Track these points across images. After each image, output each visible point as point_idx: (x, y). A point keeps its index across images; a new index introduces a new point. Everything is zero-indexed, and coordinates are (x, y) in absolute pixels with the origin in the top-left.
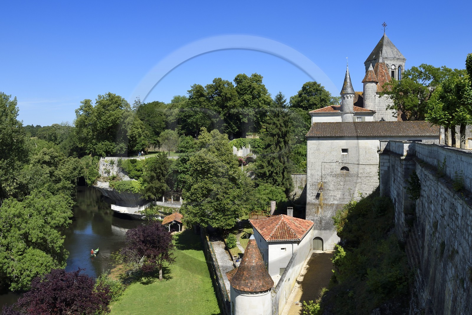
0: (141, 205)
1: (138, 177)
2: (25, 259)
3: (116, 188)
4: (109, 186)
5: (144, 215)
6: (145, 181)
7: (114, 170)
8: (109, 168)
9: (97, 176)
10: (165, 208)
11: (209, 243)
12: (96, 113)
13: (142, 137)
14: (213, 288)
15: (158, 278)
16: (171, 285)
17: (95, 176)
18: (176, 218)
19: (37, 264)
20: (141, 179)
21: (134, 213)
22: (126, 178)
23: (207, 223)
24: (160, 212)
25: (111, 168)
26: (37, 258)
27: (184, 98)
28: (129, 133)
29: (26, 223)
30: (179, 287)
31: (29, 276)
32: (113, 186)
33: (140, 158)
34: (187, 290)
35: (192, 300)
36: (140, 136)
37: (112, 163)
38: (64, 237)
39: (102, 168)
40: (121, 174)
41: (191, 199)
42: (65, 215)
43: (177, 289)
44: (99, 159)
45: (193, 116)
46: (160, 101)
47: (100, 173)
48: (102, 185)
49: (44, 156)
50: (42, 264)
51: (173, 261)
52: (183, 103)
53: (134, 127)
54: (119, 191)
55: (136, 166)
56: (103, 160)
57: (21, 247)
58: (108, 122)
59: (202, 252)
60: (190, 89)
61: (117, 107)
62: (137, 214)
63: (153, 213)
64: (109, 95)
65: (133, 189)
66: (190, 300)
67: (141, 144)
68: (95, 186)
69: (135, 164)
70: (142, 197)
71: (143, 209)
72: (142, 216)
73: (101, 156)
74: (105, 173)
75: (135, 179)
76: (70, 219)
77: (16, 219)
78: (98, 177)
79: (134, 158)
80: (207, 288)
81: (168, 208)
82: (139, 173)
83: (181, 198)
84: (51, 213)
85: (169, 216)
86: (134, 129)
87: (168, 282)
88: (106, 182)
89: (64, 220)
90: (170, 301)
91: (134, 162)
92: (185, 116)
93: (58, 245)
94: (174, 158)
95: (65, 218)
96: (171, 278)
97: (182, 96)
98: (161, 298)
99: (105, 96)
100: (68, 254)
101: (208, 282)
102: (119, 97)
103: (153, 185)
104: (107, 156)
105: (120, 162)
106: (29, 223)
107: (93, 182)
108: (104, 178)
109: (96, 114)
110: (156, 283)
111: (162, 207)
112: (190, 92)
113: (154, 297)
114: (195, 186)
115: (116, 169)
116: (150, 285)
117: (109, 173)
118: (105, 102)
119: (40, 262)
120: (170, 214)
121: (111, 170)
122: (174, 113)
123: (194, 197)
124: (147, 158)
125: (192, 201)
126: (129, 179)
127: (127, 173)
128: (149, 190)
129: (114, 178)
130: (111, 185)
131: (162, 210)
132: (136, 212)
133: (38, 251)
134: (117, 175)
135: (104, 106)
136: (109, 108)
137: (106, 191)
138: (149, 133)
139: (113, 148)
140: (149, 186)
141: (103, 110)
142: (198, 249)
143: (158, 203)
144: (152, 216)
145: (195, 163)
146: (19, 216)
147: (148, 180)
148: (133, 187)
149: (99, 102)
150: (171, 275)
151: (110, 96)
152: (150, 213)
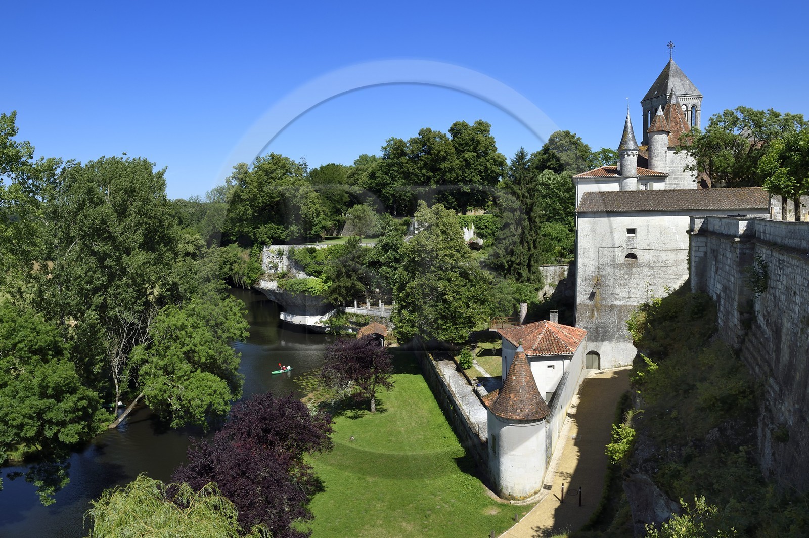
0: (323, 314)
1: (318, 273)
2: (192, 385)
3: (288, 289)
4: (278, 287)
5: (328, 327)
6: (328, 278)
7: (283, 265)
8: (276, 260)
9: (259, 273)
10: (357, 316)
11: (434, 362)
12: (257, 182)
13: (322, 216)
14: (447, 422)
15: (370, 410)
16: (389, 419)
17: (257, 273)
18: (377, 329)
19: (210, 391)
20: (324, 276)
21: (313, 324)
22: (302, 275)
23: (429, 334)
24: (350, 322)
25: (279, 261)
26: (208, 383)
27: (374, 159)
28: (304, 209)
29: (190, 337)
30: (401, 420)
31: (201, 406)
32: (283, 286)
33: (319, 246)
34: (413, 424)
35: (423, 437)
36: (318, 215)
37: (280, 254)
38: (240, 355)
39: (266, 260)
40: (294, 270)
41: (405, 302)
42: (241, 325)
43: (399, 423)
44: (261, 250)
45: (389, 184)
46: (337, 163)
47: (264, 268)
48: (267, 286)
49: (186, 245)
50: (215, 392)
51: (392, 386)
52: (374, 165)
53: (310, 202)
54: (293, 293)
55: (315, 257)
56: (267, 249)
57: (186, 369)
58: (274, 195)
59: (420, 376)
60: (385, 145)
61: (285, 174)
62: (319, 325)
63: (341, 323)
64: (272, 156)
65: (313, 290)
66: (420, 437)
67: (321, 225)
68: (257, 286)
69: (314, 255)
70: (325, 301)
71: (326, 317)
72: (325, 328)
73: (263, 243)
74: (272, 268)
75: (315, 276)
76: (247, 330)
77: (178, 332)
78: (262, 274)
79: (313, 246)
80: (439, 422)
81: (363, 316)
82: (319, 268)
83: (380, 302)
84: (221, 323)
85: (365, 327)
86: (311, 205)
87: (383, 415)
88: (272, 280)
89: (239, 332)
90: (393, 439)
91: (312, 251)
92: (377, 185)
93: (233, 366)
94: (368, 245)
95: (240, 329)
96: (386, 410)
97: (370, 155)
98: (380, 434)
99: (266, 159)
100: (243, 379)
101: (440, 415)
102: (287, 159)
103: (342, 284)
104: (273, 244)
105: (291, 252)
106: (194, 338)
107: (254, 281)
108: (270, 275)
109: (256, 184)
110: (368, 416)
111: (353, 315)
112: (385, 149)
113: (369, 434)
114: (413, 283)
115: (286, 262)
116: (360, 419)
117: (275, 267)
118: (268, 167)
119: (213, 388)
120: (366, 324)
121: (279, 264)
122: (360, 181)
123: (410, 300)
124: (330, 246)
125: (408, 304)
126: (306, 276)
127: (303, 268)
128: (333, 291)
129: (284, 275)
130: (280, 284)
131: (354, 319)
132: (316, 322)
133: (209, 375)
134: (288, 271)
135: (268, 173)
136: (273, 175)
137: (272, 292)
138: (327, 210)
139: (281, 233)
140: (335, 285)
141: (265, 178)
142: (415, 372)
143: (349, 310)
144: (340, 327)
145: (411, 251)
146: (183, 327)
147: (334, 276)
148: (312, 288)
149: (259, 167)
150: (385, 407)
151: (273, 158)
152: (337, 323)
